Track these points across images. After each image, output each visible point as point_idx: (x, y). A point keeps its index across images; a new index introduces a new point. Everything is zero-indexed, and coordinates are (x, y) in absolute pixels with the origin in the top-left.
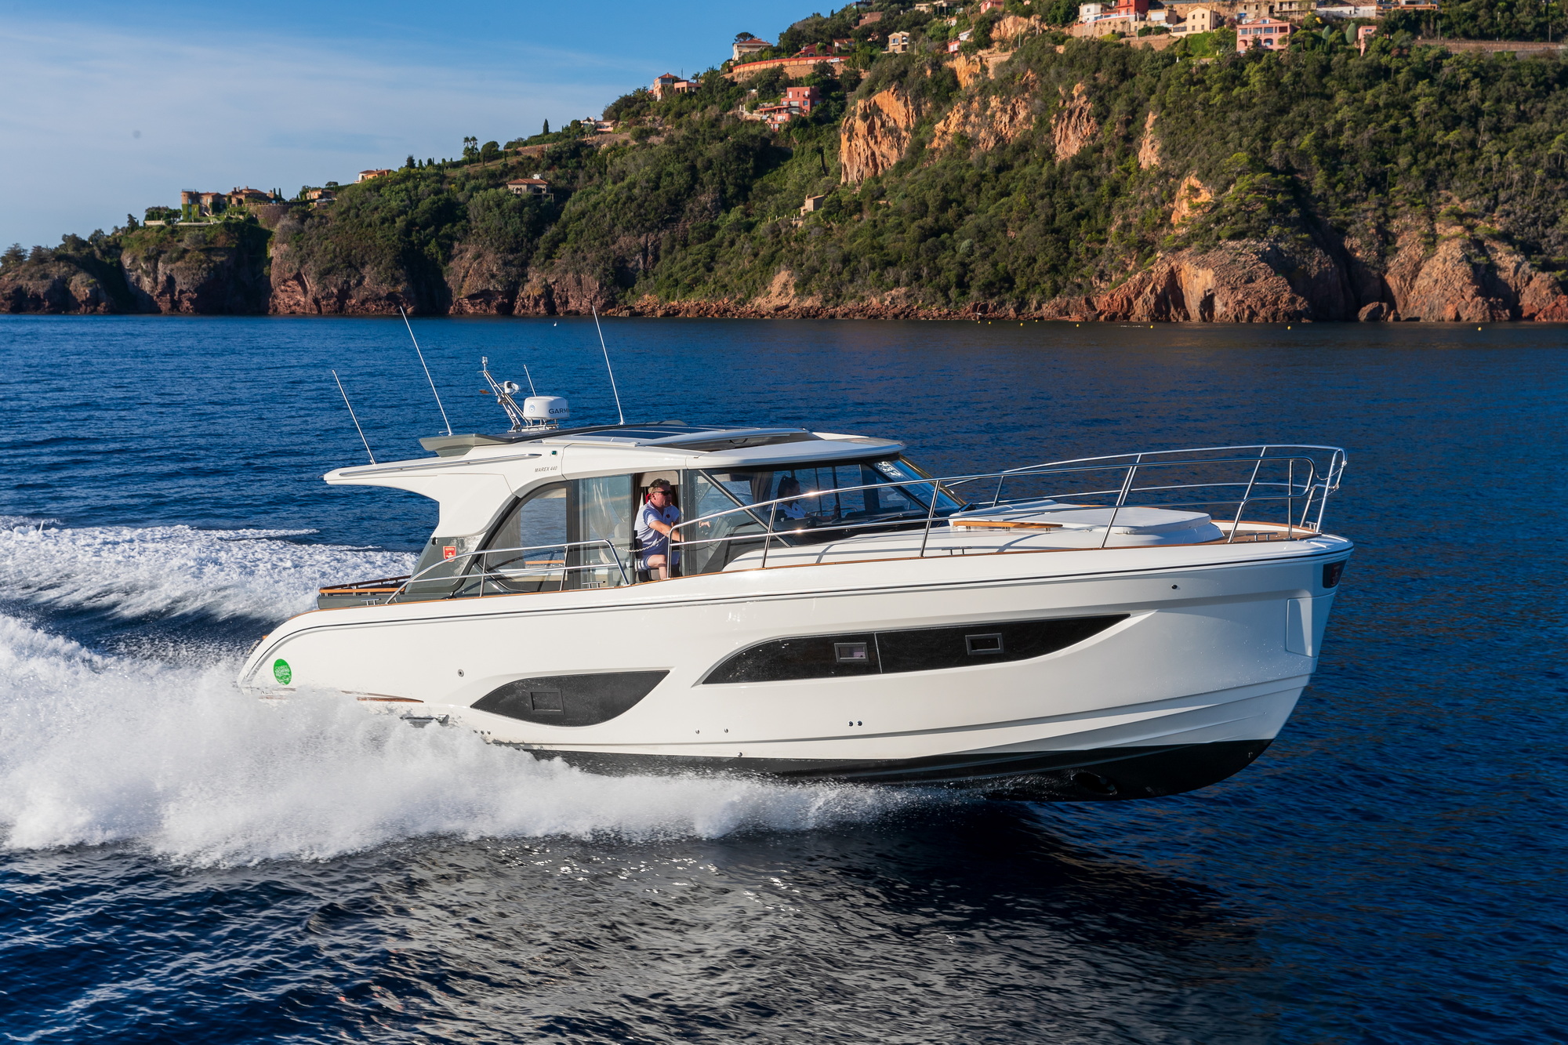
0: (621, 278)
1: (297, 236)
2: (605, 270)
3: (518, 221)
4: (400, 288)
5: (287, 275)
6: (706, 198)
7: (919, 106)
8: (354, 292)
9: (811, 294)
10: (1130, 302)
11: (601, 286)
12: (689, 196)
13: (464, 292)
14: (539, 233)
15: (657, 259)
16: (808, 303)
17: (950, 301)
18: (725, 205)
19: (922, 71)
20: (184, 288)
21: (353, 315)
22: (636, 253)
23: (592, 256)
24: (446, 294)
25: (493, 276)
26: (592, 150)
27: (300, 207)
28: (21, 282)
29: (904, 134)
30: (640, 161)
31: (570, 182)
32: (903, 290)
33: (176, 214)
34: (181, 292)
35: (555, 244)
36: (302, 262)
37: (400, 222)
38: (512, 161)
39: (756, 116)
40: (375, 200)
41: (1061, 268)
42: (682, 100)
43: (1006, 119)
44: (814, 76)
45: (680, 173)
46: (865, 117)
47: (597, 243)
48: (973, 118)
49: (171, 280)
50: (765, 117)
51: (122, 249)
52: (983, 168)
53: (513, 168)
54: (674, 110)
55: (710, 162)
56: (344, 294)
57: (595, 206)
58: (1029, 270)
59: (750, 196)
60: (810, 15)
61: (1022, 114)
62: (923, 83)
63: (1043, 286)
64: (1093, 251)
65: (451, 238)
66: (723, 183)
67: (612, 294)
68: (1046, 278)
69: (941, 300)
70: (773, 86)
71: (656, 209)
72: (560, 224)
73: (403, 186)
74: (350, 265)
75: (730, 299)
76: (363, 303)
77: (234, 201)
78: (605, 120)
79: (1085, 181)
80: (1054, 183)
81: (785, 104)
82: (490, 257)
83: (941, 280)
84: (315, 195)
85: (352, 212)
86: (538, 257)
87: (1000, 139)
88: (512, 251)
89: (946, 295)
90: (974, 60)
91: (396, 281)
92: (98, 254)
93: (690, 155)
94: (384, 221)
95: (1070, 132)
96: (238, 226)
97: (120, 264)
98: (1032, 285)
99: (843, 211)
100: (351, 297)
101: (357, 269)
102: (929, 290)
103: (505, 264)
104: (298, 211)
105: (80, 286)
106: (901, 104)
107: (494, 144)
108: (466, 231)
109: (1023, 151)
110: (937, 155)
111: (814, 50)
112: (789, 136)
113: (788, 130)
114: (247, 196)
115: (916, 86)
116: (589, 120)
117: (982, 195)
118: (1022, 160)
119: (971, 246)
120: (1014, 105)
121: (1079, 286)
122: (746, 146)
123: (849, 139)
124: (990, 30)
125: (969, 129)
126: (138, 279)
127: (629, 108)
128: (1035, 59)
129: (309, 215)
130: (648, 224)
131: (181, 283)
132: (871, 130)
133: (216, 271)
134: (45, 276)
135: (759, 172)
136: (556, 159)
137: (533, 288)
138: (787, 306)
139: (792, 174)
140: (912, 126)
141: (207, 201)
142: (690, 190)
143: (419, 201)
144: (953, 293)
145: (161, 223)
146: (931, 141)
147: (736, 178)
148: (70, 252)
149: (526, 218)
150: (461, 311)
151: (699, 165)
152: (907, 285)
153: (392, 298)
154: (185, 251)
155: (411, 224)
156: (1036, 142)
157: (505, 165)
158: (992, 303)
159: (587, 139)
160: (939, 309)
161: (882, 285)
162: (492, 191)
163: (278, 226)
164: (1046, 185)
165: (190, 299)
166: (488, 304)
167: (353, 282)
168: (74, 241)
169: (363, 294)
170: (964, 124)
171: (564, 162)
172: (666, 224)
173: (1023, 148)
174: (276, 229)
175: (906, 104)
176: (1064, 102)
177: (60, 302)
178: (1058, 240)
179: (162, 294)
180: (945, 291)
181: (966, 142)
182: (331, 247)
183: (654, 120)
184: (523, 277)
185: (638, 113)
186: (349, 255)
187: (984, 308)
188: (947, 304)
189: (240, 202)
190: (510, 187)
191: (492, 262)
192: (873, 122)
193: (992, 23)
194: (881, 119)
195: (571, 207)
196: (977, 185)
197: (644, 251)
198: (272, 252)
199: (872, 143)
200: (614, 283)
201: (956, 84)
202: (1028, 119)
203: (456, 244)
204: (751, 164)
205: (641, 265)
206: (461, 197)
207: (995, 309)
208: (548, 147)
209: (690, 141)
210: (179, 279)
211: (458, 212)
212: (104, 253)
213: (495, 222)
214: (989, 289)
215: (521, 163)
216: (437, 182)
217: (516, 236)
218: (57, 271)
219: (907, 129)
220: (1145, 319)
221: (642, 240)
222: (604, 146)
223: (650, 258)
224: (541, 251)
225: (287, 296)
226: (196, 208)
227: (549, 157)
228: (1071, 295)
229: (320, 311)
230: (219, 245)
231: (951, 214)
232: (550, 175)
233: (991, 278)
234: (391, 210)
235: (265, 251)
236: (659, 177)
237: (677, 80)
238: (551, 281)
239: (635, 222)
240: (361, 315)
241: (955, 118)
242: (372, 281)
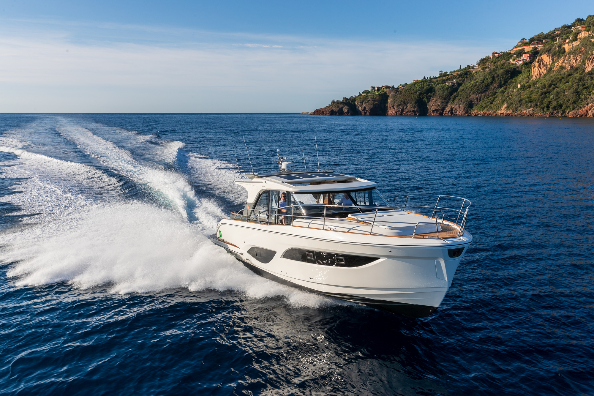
0: (470, 106)
1: (395, 96)
2: (466, 104)
3: (447, 92)
4: (416, 109)
5: (391, 106)
6: (495, 85)
7: (553, 58)
8: (405, 110)
9: (509, 110)
10: (587, 112)
11: (465, 108)
12: (491, 84)
13: (431, 110)
14: (452, 95)
15: (480, 101)
16: (508, 112)
17: (544, 111)
18: (500, 86)
19: (555, 48)
20: (368, 109)
21: (404, 116)
22: (475, 99)
23: (463, 100)
24: (427, 110)
25: (439, 106)
26: (471, 72)
27: (396, 90)
28: (333, 108)
29: (548, 66)
30: (481, 75)
31: (463, 81)
32: (532, 109)
33: (369, 92)
34: (367, 110)
35: (455, 97)
36: (394, 103)
37: (418, 93)
38: (449, 77)
39: (514, 62)
40: (413, 87)
41: (576, 102)
42: (496, 58)
43: (574, 61)
44: (532, 51)
45: (490, 79)
46: (538, 62)
47: (465, 97)
48: (566, 61)
49: (365, 108)
50: (516, 62)
51: (356, 100)
52: (564, 75)
53: (450, 78)
54: (494, 61)
55: (498, 75)
56: (403, 110)
57: (466, 88)
58: (567, 103)
59: (507, 84)
60: (540, 33)
61: (579, 59)
62: (555, 52)
63: (571, 107)
64: (586, 97)
65: (430, 96)
66: (501, 80)
67: (468, 110)
68: (571, 105)
69: (542, 111)
70: (520, 54)
71: (482, 88)
72: (457, 92)
73: (421, 84)
74: (405, 103)
75: (492, 111)
76: (407, 112)
77: (382, 89)
78: (477, 65)
79: (590, 78)
80: (581, 79)
81: (522, 59)
82: (439, 101)
83: (542, 106)
84: (401, 87)
85: (408, 91)
86: (451, 101)
87: (572, 67)
88: (444, 99)
89: (543, 110)
90: (570, 45)
91: (415, 107)
92: (350, 102)
93: (493, 73)
94: (415, 92)
95: (589, 64)
96: (382, 94)
97: (355, 104)
98: (567, 107)
99: (525, 88)
100: (404, 111)
101: (406, 104)
102: (539, 109)
103: (442, 103)
104: (395, 91)
105: (345, 109)
106: (548, 58)
107: (447, 72)
108: (434, 95)
109: (577, 70)
110: (555, 72)
111: (534, 43)
112: (522, 67)
113: (522, 66)
114: (385, 87)
115: (553, 53)
116: (472, 65)
117: (561, 83)
118: (576, 72)
119: (554, 96)
120: (577, 57)
121: (581, 107)
122: (509, 71)
123: (534, 68)
124: (577, 36)
125: (564, 64)
126: (358, 107)
127: (483, 61)
128: (585, 44)
129: (398, 92)
130: (479, 92)
131: (367, 108)
132: (539, 65)
133: (375, 105)
134: (338, 107)
135: (512, 77)
136: (461, 76)
137: (448, 108)
138: (503, 113)
139: (520, 77)
140: (551, 64)
141: (376, 89)
142: (492, 83)
143: (424, 87)
144: (545, 109)
145: (365, 94)
146: (554, 68)
147: (504, 79)
148: (344, 101)
149: (449, 91)
150: (430, 115)
151: (495, 76)
152: (534, 107)
153: (414, 111)
154: (369, 101)
155: (421, 94)
156: (581, 67)
157: (448, 78)
158: (555, 112)
159: (470, 70)
160: (541, 114)
161: (527, 107)
162: (442, 84)
163: (391, 94)
164: (579, 80)
165: (369, 112)
166: (437, 113)
167: (405, 108)
168: (346, 99)
169: (407, 110)
170: (563, 63)
171: (463, 76)
172: (484, 92)
173: (577, 69)
174: (390, 95)
175: (549, 58)
176: (590, 56)
177: (341, 113)
178: (577, 95)
179: (363, 111)
180: (543, 109)
181: (562, 68)
182: (401, 99)
183: (488, 64)
184: (446, 106)
185: (485, 62)
186: (405, 101)
187: (552, 114)
188: (543, 112)
189: (383, 89)
190: (447, 83)
191: (439, 102)
192: (540, 63)
193: (578, 34)
194: (543, 62)
195: (461, 88)
196: (561, 80)
197: (477, 99)
198: (389, 101)
199: (539, 69)
200: (468, 107)
201: (565, 51)
202: (580, 61)
203: (431, 98)
204: (510, 75)
205: (476, 103)
206: (434, 86)
207: (555, 113)
208: (459, 73)
209: (494, 70)
210: (367, 107)
211: (433, 90)
212: (352, 101)
213: (441, 92)
214: (555, 108)
215: (452, 77)
216: (429, 82)
217: (446, 96)
218: (341, 106)
219: (549, 65)
220: (591, 116)
221: (477, 96)
222: (474, 72)
223: (479, 101)
224: (452, 99)
225: (391, 111)
226: (374, 90)
227: (459, 75)
228: (578, 110)
229: (397, 115)
230: (377, 99)
231: (551, 88)
232: (458, 80)
233: (556, 106)
234: (417, 90)
235: (387, 100)
236: (484, 80)
237: (497, 53)
238: (452, 107)
239: (475, 91)
240: (406, 115)
241: (561, 61)
242: (409, 107)
